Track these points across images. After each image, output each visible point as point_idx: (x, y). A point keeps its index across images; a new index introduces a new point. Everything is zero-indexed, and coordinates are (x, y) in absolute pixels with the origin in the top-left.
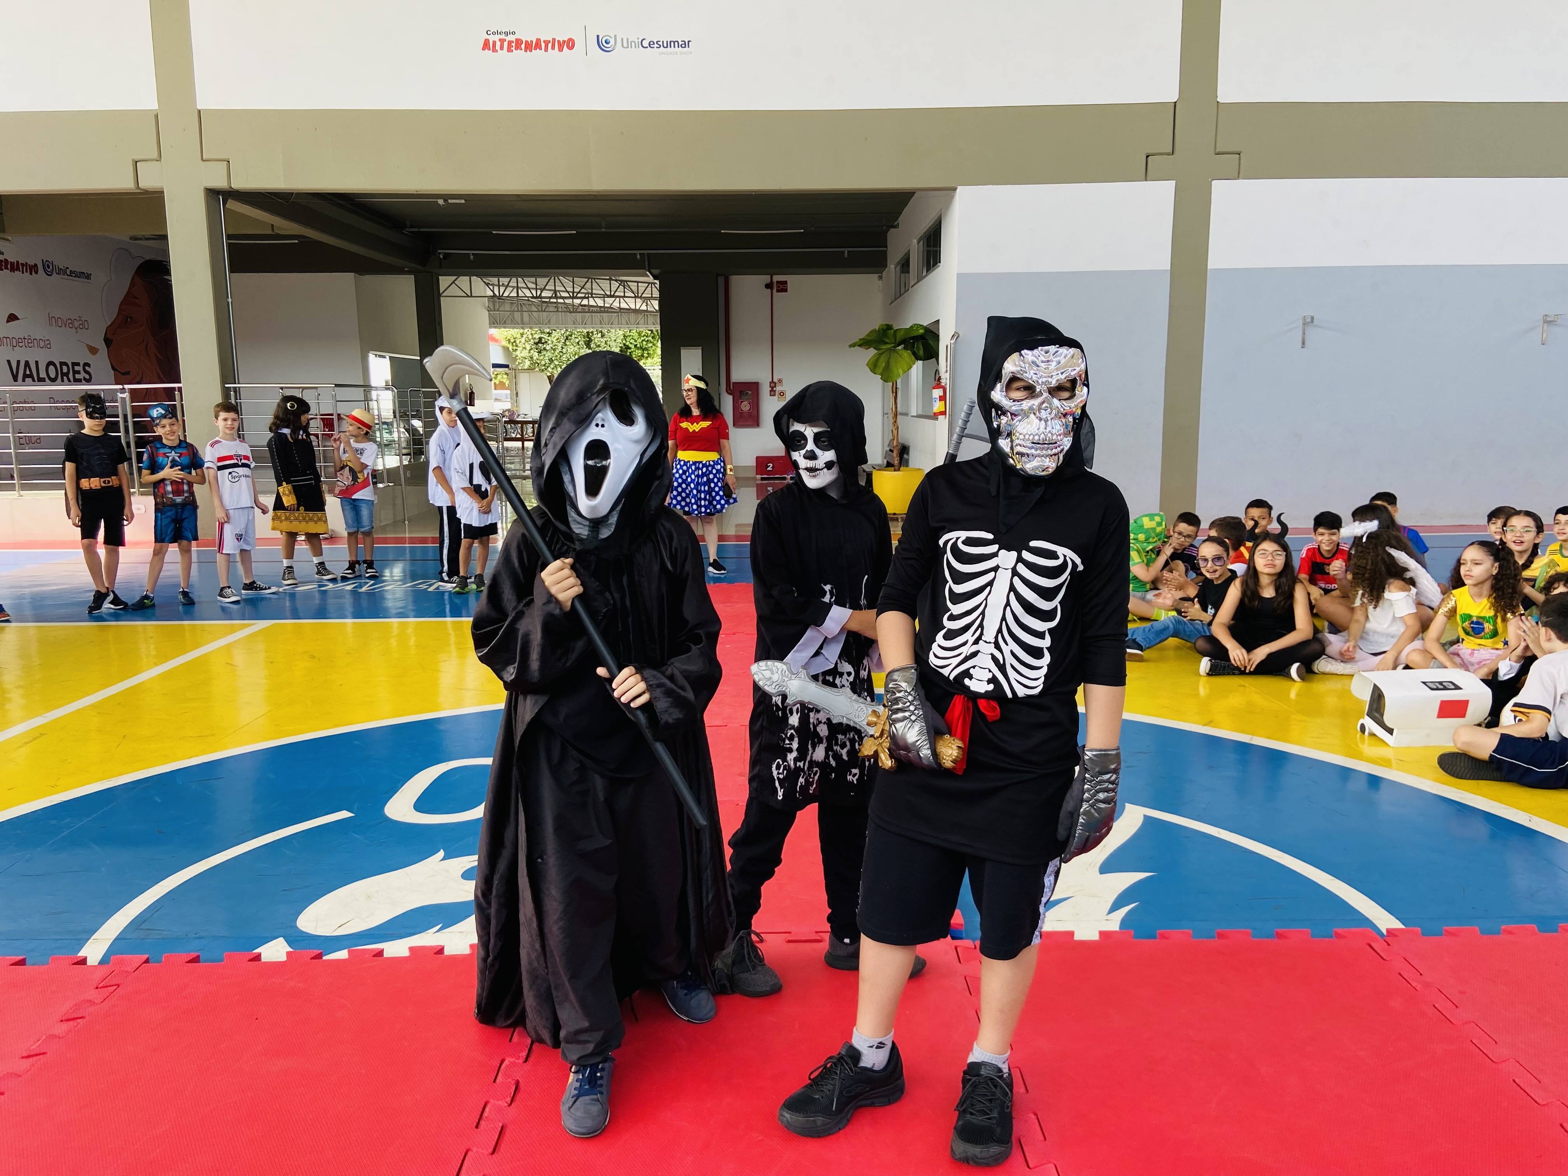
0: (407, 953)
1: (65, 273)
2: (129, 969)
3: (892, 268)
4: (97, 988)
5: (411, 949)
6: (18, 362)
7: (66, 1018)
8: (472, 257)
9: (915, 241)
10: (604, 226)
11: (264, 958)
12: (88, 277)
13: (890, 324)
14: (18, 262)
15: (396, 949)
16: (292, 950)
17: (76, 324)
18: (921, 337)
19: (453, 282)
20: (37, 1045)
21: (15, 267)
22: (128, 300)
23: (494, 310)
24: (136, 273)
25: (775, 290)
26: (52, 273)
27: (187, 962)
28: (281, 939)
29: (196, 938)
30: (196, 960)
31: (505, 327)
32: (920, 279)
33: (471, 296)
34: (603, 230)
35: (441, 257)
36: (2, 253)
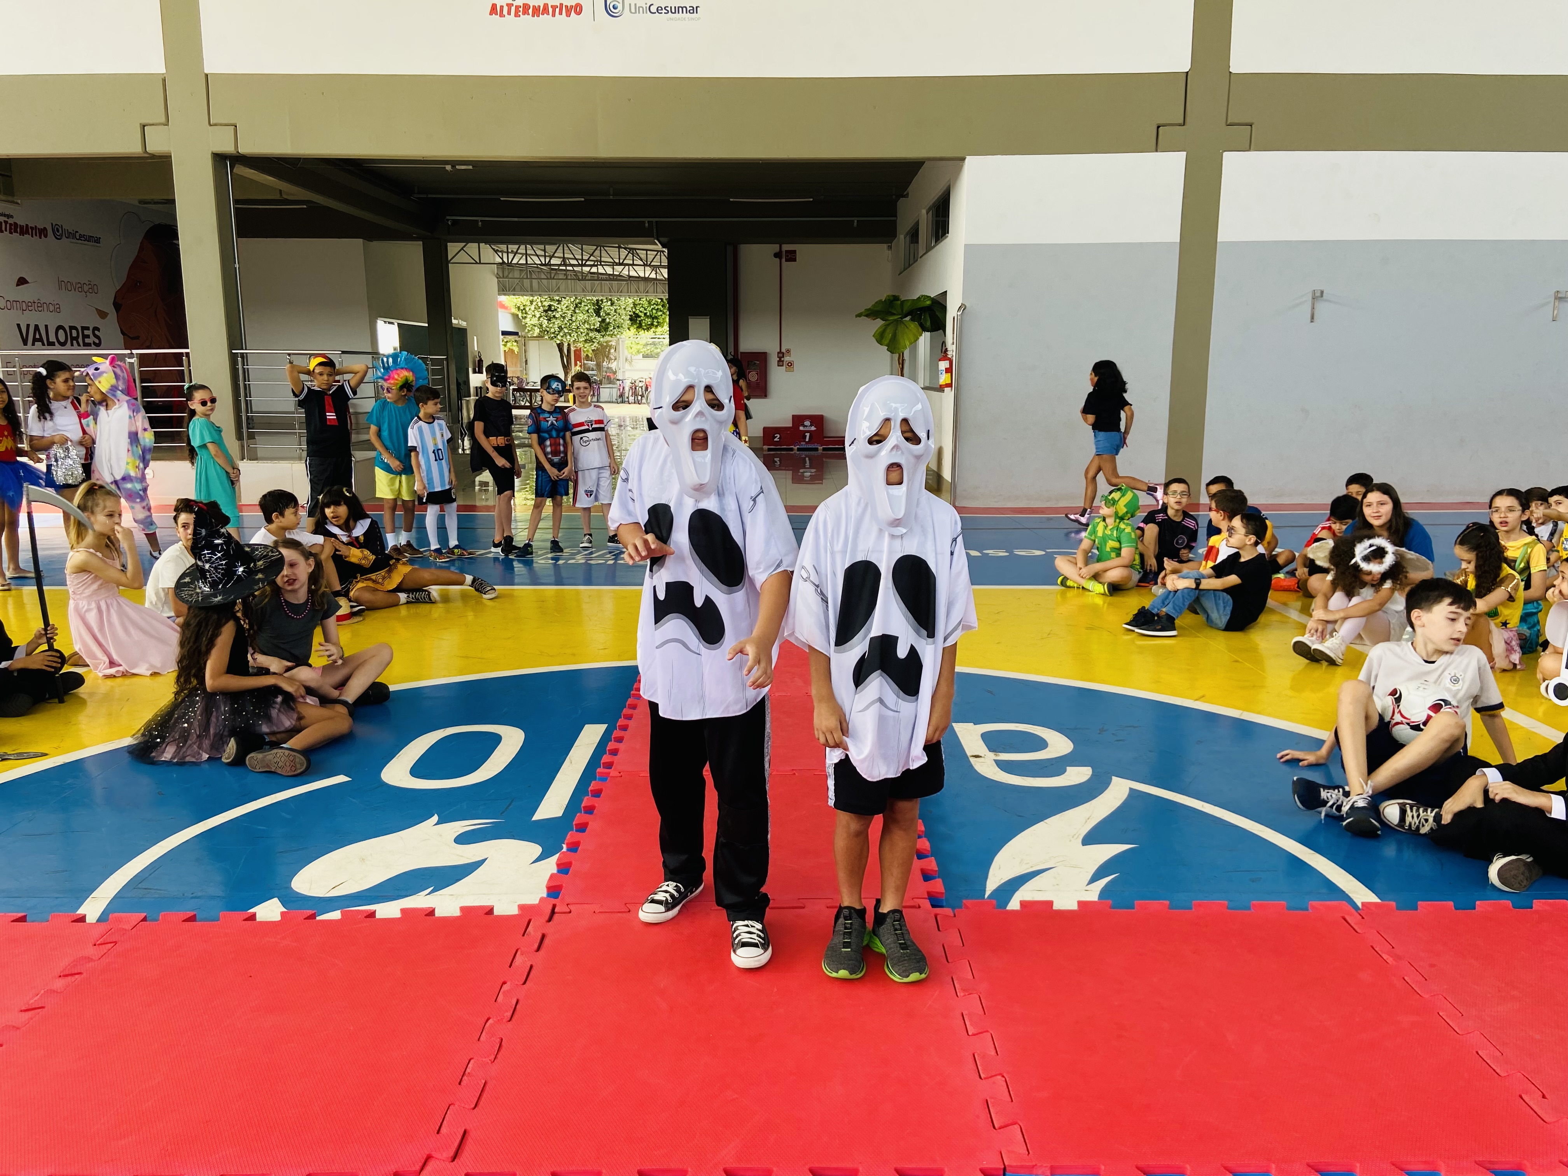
0: (398, 915)
1: (74, 237)
2: (128, 927)
3: (901, 239)
4: (95, 945)
5: (403, 911)
6: (28, 326)
7: (65, 973)
8: (480, 223)
9: (924, 211)
10: (611, 192)
11: (259, 918)
12: (98, 241)
13: (897, 294)
14: (27, 225)
15: (388, 910)
16: (285, 910)
17: (86, 288)
18: (928, 309)
19: (462, 249)
20: (36, 998)
21: (24, 230)
22: (137, 266)
23: (503, 277)
24: (144, 237)
25: (784, 260)
26: (61, 235)
27: (183, 921)
28: (276, 900)
29: (192, 898)
30: (192, 919)
31: (514, 295)
32: (929, 249)
33: (480, 263)
34: (611, 197)
35: (450, 223)
36: (10, 217)
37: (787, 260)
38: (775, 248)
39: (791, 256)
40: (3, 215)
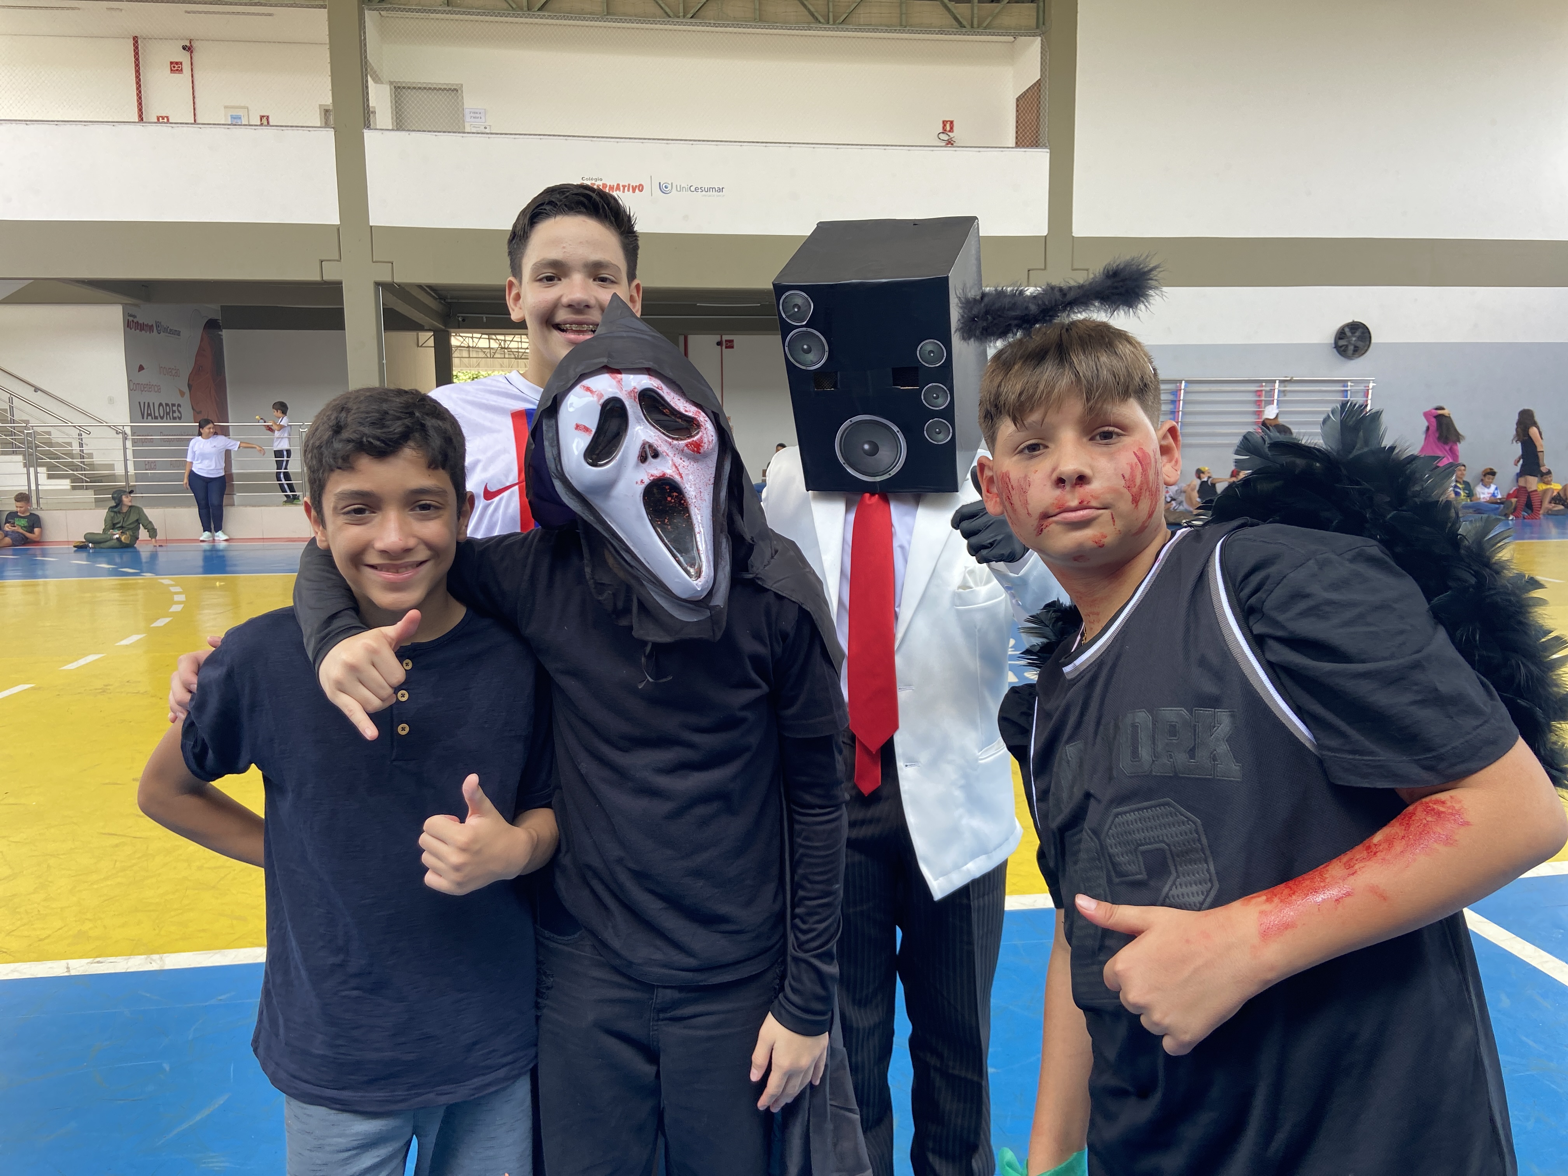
1: (167, 331)
6: (144, 403)
12: (179, 334)
14: (144, 323)
17: (174, 372)
21: (142, 328)
22: (200, 353)
24: (204, 329)
25: (724, 347)
26: (162, 330)
35: (460, 319)
36: (135, 317)
37: (726, 348)
38: (717, 338)
39: (730, 345)
40: (131, 316)
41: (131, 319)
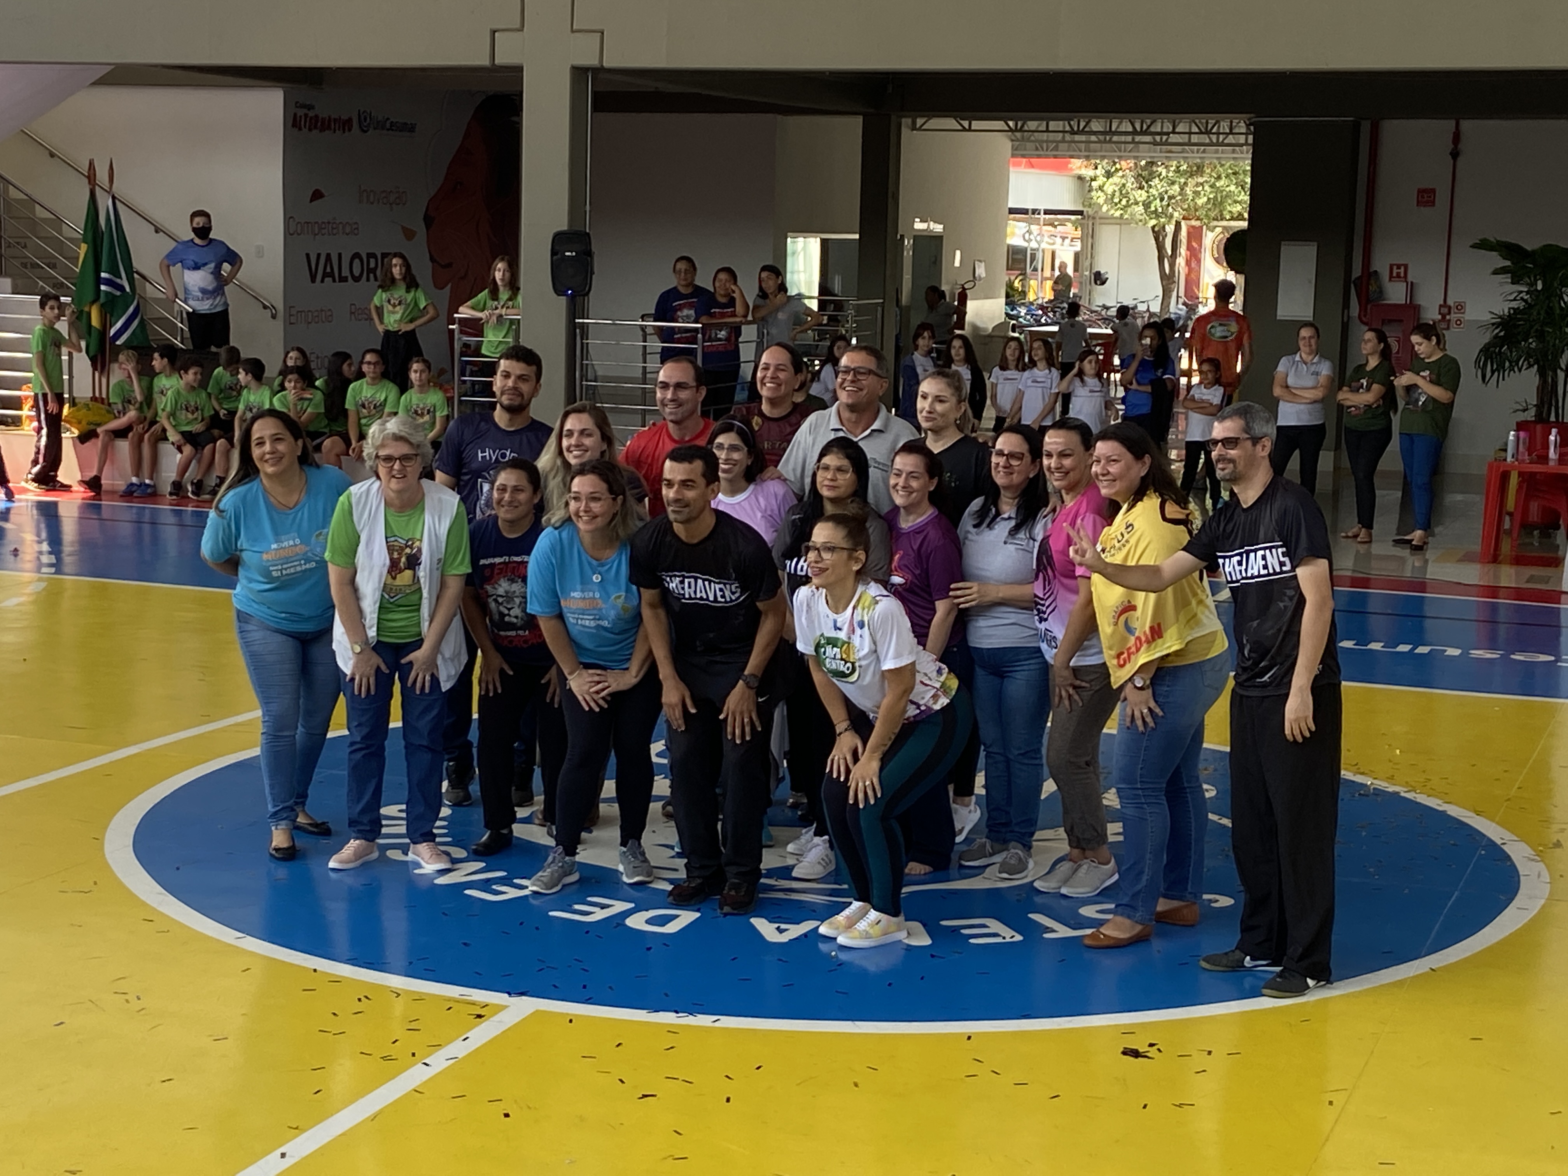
6: (319, 255)
12: (411, 129)
14: (329, 117)
17: (392, 198)
21: (325, 125)
22: (460, 158)
24: (472, 118)
26: (369, 126)
36: (310, 107)
40: (303, 106)
41: (301, 112)
